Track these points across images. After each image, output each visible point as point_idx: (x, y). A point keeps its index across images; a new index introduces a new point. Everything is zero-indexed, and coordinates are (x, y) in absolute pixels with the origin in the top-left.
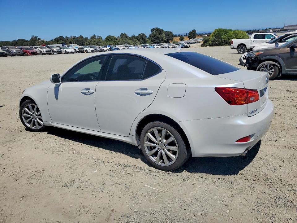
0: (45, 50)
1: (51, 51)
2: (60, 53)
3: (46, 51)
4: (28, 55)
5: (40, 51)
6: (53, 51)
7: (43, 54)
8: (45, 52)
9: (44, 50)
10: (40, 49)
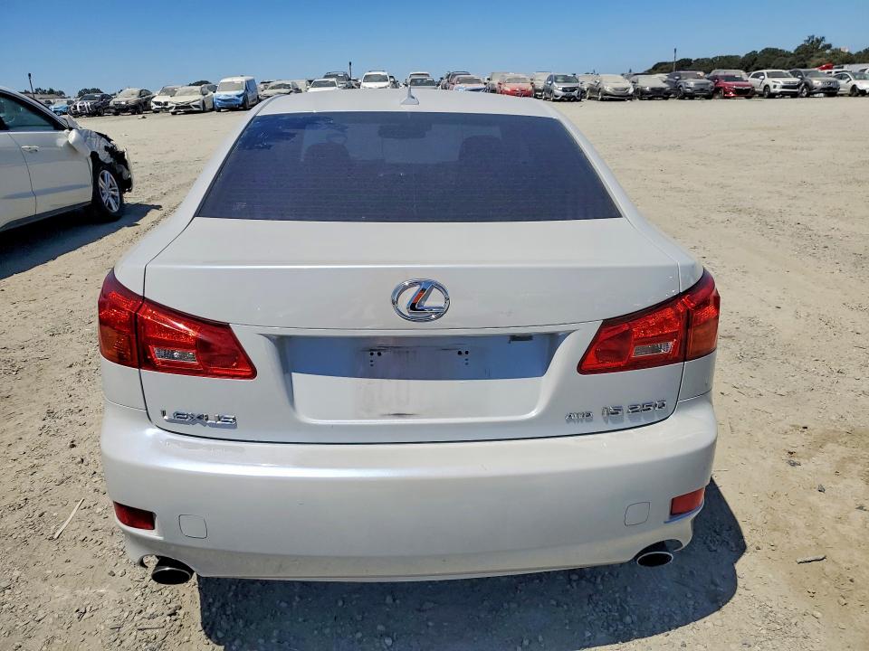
0: (781, 81)
1: (798, 86)
2: (831, 92)
3: (784, 87)
4: (729, 98)
5: (767, 87)
6: (807, 85)
7: (772, 96)
8: (778, 90)
9: (777, 84)
10: (769, 81)
